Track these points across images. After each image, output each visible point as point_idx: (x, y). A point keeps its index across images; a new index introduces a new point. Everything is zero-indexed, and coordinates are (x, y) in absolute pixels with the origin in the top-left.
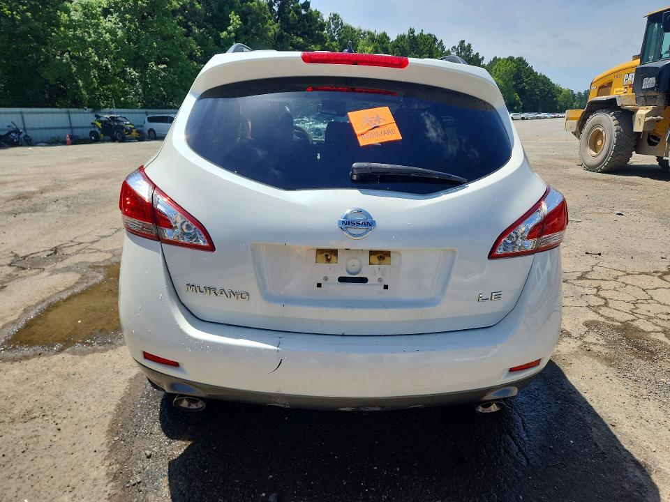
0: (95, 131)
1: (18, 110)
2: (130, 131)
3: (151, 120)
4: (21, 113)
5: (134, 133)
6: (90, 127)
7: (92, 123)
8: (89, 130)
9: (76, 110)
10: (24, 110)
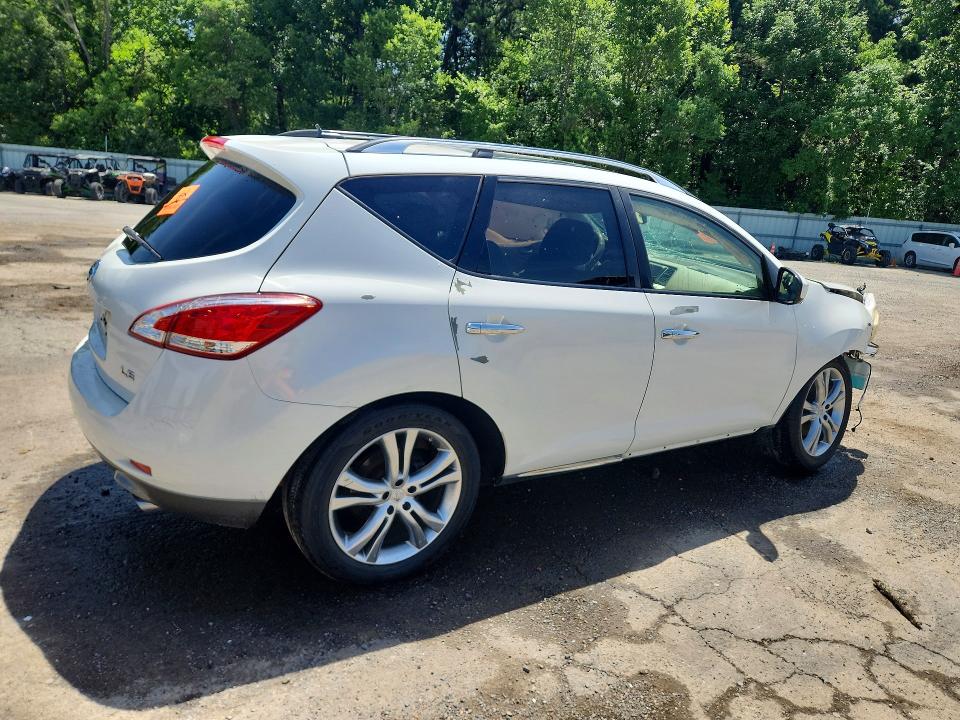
0: (822, 246)
1: (738, 210)
2: (866, 251)
3: (917, 238)
4: (739, 214)
5: (873, 255)
6: (815, 239)
7: (822, 235)
8: (813, 243)
9: (812, 215)
10: (744, 210)
